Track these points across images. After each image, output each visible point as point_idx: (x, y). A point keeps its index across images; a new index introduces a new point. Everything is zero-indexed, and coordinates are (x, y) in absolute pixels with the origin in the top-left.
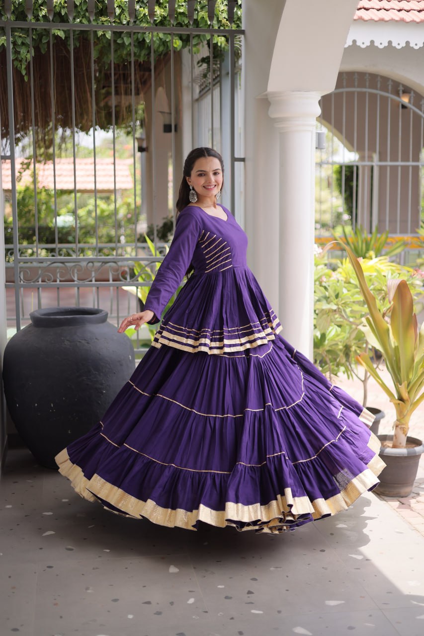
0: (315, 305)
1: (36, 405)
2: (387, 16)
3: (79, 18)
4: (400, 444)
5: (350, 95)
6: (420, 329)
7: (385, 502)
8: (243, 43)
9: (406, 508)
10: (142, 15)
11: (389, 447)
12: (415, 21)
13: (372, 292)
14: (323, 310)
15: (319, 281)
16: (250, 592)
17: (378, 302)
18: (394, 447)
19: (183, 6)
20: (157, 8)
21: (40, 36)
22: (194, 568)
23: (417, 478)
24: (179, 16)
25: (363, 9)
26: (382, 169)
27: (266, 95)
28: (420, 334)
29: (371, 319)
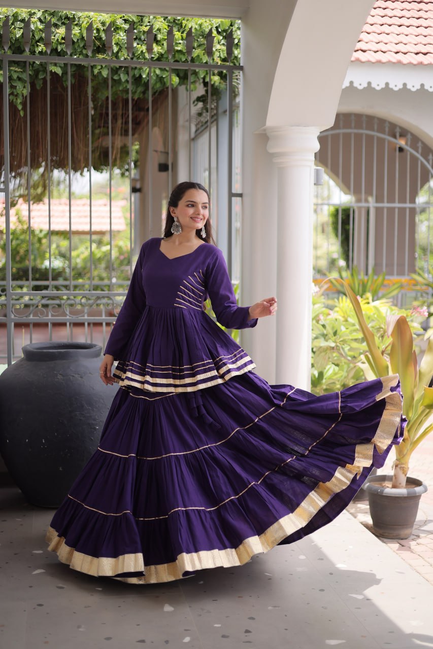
0: (312, 343)
1: (27, 440)
2: (384, 58)
3: (76, 55)
4: (400, 484)
5: (347, 136)
6: (419, 366)
7: (384, 544)
8: (241, 82)
9: (405, 550)
10: (139, 52)
11: (388, 487)
12: (412, 64)
13: (371, 329)
14: (321, 347)
15: (316, 319)
16: (247, 631)
17: (376, 339)
18: (394, 487)
19: (180, 43)
20: (154, 45)
21: (37, 72)
22: (190, 607)
23: (416, 520)
24: (176, 53)
25: (360, 51)
26: (379, 211)
27: (265, 130)
28: (419, 371)
29: (370, 356)
